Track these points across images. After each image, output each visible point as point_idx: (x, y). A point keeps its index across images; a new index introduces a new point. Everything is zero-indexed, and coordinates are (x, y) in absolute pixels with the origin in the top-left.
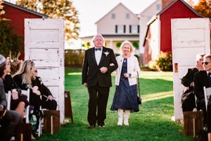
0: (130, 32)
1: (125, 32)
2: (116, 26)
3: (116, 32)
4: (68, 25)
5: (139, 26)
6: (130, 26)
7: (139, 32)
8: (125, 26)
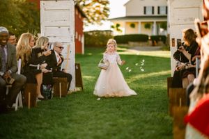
0: (159, 13)
1: (153, 13)
2: (145, 8)
3: (145, 13)
4: (98, 6)
5: (167, 8)
6: (159, 8)
7: (167, 13)
8: (153, 8)
